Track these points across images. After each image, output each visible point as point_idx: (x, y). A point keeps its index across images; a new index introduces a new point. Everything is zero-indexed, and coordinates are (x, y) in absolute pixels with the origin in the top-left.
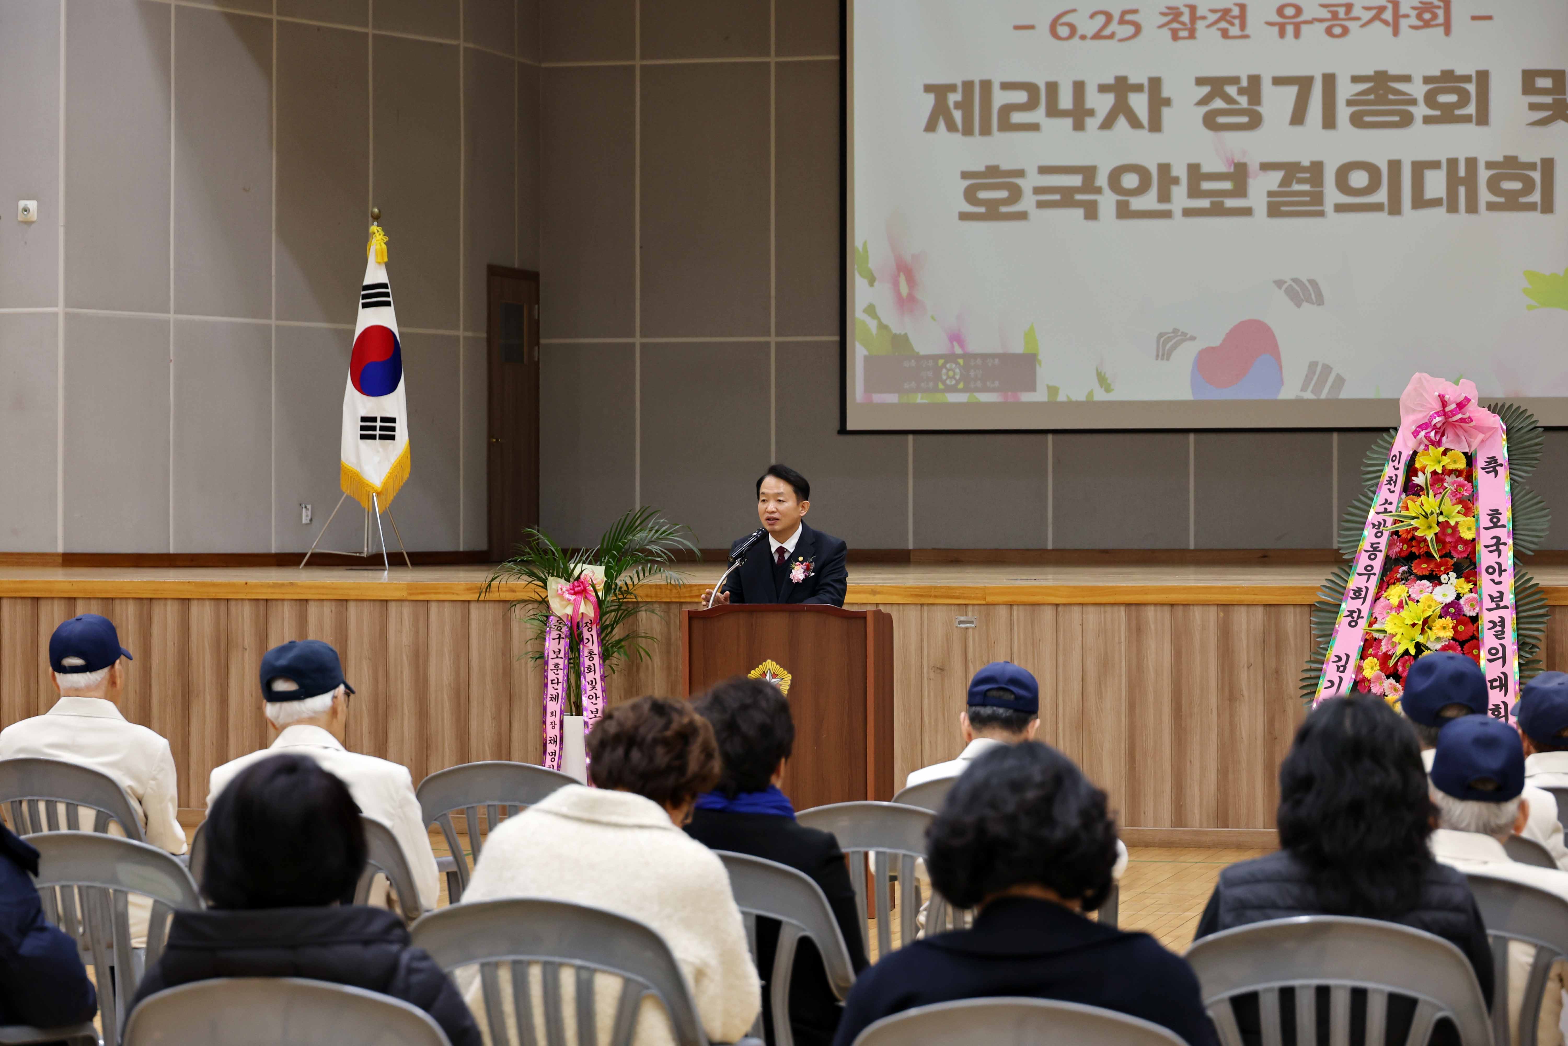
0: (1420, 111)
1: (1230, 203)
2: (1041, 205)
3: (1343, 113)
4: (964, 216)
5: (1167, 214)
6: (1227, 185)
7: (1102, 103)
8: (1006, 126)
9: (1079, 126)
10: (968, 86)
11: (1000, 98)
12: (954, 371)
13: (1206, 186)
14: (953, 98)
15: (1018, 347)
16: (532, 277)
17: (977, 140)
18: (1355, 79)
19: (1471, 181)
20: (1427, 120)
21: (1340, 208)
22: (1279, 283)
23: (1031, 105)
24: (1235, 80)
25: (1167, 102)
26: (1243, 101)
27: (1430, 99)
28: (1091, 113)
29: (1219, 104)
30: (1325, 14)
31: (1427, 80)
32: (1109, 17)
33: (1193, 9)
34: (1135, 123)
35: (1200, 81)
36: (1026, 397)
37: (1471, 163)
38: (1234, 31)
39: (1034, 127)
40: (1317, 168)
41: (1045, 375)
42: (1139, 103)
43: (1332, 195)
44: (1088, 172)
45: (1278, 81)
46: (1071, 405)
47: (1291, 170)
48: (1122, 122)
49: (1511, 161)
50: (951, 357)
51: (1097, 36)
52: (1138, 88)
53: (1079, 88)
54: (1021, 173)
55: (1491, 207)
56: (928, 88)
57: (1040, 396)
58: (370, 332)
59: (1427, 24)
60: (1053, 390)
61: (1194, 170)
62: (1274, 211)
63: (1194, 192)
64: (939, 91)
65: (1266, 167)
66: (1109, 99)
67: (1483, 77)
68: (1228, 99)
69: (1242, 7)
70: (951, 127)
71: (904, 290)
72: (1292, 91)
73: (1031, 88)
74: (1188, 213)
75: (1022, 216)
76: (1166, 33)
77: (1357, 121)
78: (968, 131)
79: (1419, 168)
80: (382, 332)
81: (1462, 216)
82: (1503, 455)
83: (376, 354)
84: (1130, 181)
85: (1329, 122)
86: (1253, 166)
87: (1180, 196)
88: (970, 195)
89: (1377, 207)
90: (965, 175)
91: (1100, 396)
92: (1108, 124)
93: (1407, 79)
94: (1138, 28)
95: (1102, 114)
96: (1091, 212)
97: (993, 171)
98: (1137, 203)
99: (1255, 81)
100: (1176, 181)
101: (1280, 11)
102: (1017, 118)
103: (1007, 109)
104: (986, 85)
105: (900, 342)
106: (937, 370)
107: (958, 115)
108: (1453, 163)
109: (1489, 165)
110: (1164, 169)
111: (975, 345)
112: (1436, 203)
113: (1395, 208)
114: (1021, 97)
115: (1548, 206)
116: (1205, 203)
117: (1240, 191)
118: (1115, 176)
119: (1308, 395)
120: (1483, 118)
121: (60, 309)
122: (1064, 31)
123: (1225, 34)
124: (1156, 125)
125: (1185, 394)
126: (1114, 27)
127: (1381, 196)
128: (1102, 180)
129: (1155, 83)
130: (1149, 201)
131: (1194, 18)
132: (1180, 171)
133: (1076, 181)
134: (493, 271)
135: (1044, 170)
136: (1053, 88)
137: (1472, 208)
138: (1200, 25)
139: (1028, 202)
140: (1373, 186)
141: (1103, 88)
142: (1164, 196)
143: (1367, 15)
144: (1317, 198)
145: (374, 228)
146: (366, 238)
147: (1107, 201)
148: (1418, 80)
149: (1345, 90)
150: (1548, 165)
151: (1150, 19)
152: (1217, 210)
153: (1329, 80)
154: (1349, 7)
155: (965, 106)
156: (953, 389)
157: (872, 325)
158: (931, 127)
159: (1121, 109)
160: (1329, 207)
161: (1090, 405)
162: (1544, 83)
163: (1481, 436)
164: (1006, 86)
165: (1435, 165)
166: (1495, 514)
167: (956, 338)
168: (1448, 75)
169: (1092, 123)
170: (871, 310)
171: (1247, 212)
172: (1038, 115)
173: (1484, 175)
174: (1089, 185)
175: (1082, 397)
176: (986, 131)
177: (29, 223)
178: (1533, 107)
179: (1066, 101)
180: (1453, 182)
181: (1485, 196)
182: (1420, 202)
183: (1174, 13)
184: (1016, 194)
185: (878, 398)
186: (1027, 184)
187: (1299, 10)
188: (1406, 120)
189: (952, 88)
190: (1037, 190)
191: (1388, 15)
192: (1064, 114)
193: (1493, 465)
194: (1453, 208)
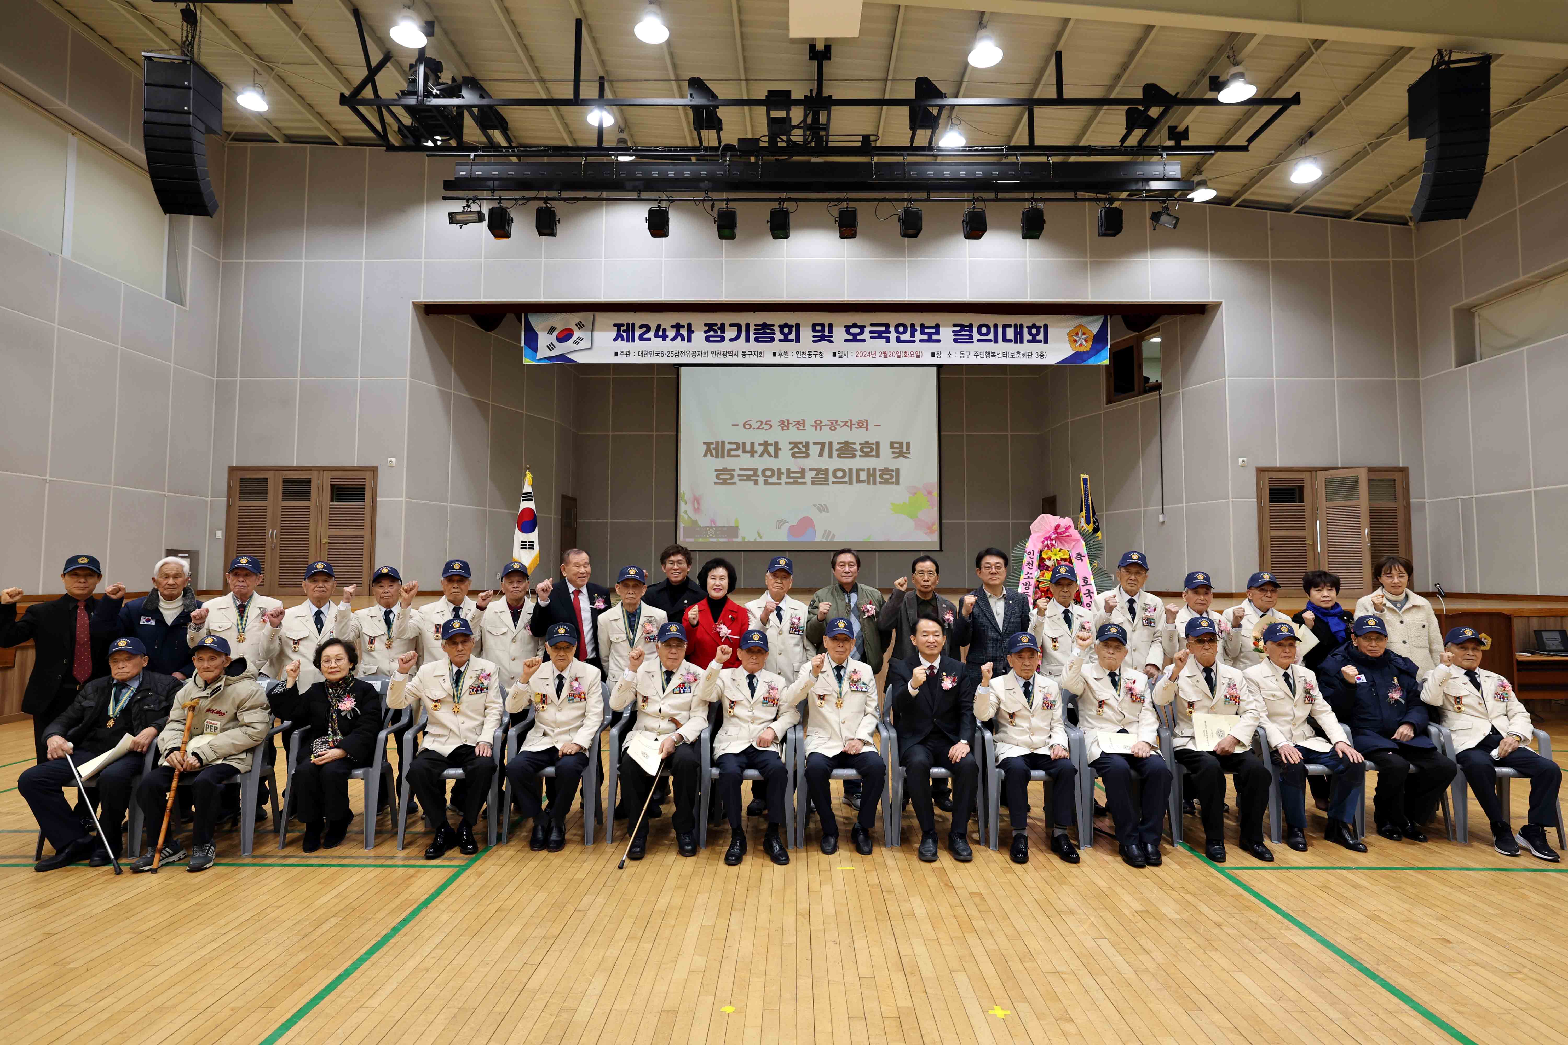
0: (858, 453)
1: (800, 480)
2: (740, 480)
3: (835, 453)
4: (715, 483)
5: (780, 484)
6: (799, 475)
7: (760, 449)
8: (729, 455)
9: (752, 456)
10: (717, 443)
11: (727, 447)
12: (711, 532)
13: (792, 475)
14: (712, 446)
15: (732, 524)
16: (575, 500)
17: (720, 459)
18: (838, 443)
19: (874, 475)
20: (861, 456)
21: (833, 483)
22: (815, 506)
23: (737, 449)
24: (801, 443)
25: (780, 449)
26: (804, 449)
27: (861, 450)
28: (756, 452)
29: (796, 450)
30: (829, 423)
31: (860, 444)
32: (762, 422)
33: (788, 420)
34: (770, 455)
35: (790, 443)
36: (735, 540)
37: (874, 469)
38: (801, 428)
39: (739, 456)
40: (827, 470)
41: (741, 533)
42: (771, 449)
43: (831, 479)
44: (755, 470)
45: (815, 443)
46: (749, 542)
47: (818, 471)
48: (766, 455)
49: (886, 469)
50: (711, 527)
51: (758, 428)
52: (771, 445)
53: (752, 444)
54: (734, 470)
55: (880, 483)
56: (704, 443)
57: (739, 540)
58: (525, 510)
59: (861, 427)
60: (743, 538)
61: (788, 470)
62: (813, 483)
63: (788, 477)
64: (708, 444)
65: (810, 469)
66: (762, 448)
67: (878, 443)
68: (799, 449)
69: (804, 421)
70: (712, 455)
71: (696, 506)
72: (819, 446)
73: (737, 444)
74: (786, 483)
75: (734, 483)
76: (780, 428)
77: (839, 456)
78: (717, 457)
79: (858, 471)
80: (531, 510)
81: (872, 486)
82: (1084, 551)
83: (527, 518)
84: (768, 473)
85: (830, 456)
86: (807, 470)
87: (784, 478)
88: (717, 477)
89: (845, 483)
90: (716, 470)
91: (758, 540)
92: (761, 455)
93: (854, 444)
94: (771, 426)
95: (760, 452)
96: (756, 482)
97: (725, 469)
98: (770, 480)
99: (807, 443)
100: (783, 473)
101: (815, 422)
102: (733, 453)
103: (729, 450)
104: (723, 443)
105: (695, 522)
106: (707, 531)
107: (714, 452)
108: (868, 469)
109: (880, 470)
110: (779, 469)
111: (720, 523)
112: (863, 481)
113: (851, 483)
114: (734, 446)
115: (897, 483)
116: (792, 480)
117: (803, 477)
118: (764, 471)
119: (824, 540)
120: (878, 456)
121: (404, 499)
122: (748, 427)
123: (798, 428)
124: (776, 456)
125: (786, 540)
126: (763, 425)
127: (846, 479)
128: (759, 473)
129: (776, 443)
130: (774, 479)
131: (788, 423)
132: (784, 470)
133: (751, 473)
134: (563, 497)
135: (741, 469)
136: (744, 444)
137: (875, 483)
138: (791, 426)
139: (736, 479)
140: (844, 476)
141: (760, 444)
142: (779, 478)
143: (842, 424)
144: (827, 479)
145: (527, 472)
146: (525, 475)
147: (761, 480)
148: (858, 444)
149: (835, 447)
150: (897, 470)
151: (775, 423)
152: (796, 483)
153: (831, 443)
154: (837, 421)
155: (716, 449)
156: (711, 537)
157: (686, 517)
158: (705, 455)
159: (766, 451)
160: (830, 482)
161: (755, 543)
162: (896, 445)
163: (1074, 543)
164: (729, 443)
165: (863, 470)
166: (1085, 579)
167: (713, 521)
168: (867, 443)
169: (756, 455)
170: (685, 512)
171: (805, 483)
172: (739, 452)
173: (878, 473)
174: (755, 474)
175: (752, 540)
176: (723, 457)
177: (392, 467)
178: (893, 453)
179: (748, 448)
180: (868, 475)
181: (878, 479)
182: (858, 481)
183: (783, 422)
184: (732, 477)
185: (687, 540)
186: (736, 474)
187: (821, 422)
188: (854, 456)
189: (712, 443)
190: (739, 476)
191: (849, 424)
192: (748, 452)
193: (1080, 556)
194: (868, 483)
